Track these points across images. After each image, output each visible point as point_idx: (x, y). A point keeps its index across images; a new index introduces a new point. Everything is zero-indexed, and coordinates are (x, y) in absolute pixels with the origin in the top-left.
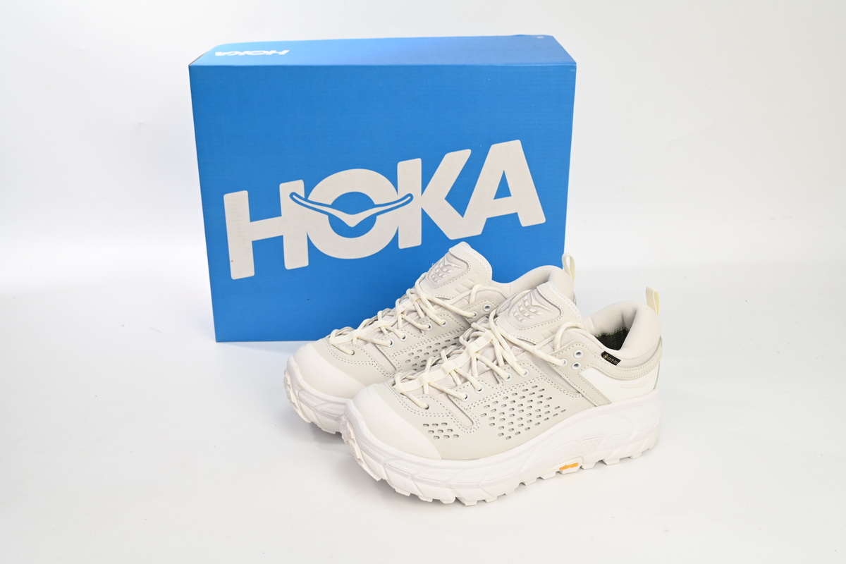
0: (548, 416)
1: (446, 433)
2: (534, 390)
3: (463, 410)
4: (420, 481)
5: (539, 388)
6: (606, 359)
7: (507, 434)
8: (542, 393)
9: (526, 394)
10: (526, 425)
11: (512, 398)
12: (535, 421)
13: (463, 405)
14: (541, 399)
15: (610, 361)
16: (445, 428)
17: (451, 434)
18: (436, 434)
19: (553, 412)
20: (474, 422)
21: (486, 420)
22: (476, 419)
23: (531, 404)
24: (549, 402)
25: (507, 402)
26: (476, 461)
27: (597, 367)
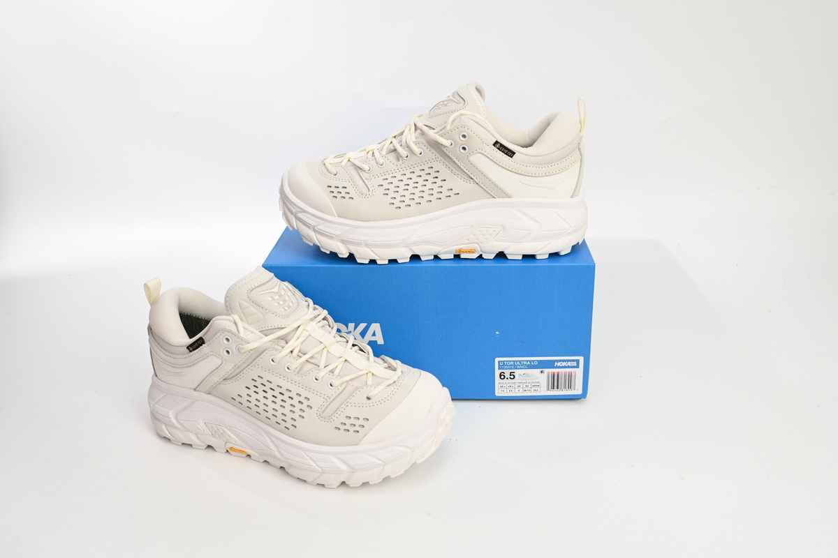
0: (439, 196)
1: (343, 195)
2: (429, 171)
3: (364, 179)
4: (320, 233)
5: (434, 169)
6: (498, 149)
7: (397, 204)
8: (437, 175)
9: (422, 173)
10: (418, 200)
11: (409, 175)
12: (427, 198)
13: (364, 175)
14: (436, 180)
15: (503, 152)
16: (344, 191)
17: (347, 196)
18: (335, 194)
19: (446, 193)
20: (371, 190)
21: (382, 190)
22: (373, 188)
23: (425, 183)
24: (443, 184)
25: (404, 178)
26: (366, 223)
27: (486, 154)
